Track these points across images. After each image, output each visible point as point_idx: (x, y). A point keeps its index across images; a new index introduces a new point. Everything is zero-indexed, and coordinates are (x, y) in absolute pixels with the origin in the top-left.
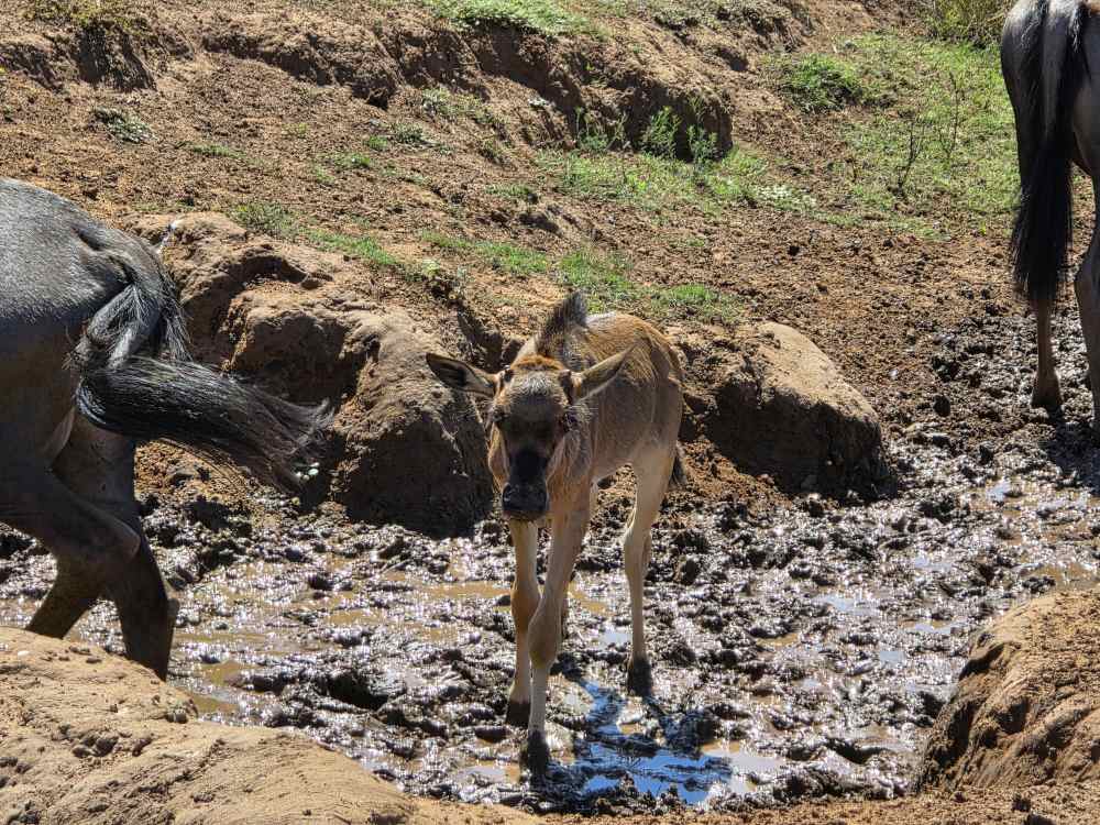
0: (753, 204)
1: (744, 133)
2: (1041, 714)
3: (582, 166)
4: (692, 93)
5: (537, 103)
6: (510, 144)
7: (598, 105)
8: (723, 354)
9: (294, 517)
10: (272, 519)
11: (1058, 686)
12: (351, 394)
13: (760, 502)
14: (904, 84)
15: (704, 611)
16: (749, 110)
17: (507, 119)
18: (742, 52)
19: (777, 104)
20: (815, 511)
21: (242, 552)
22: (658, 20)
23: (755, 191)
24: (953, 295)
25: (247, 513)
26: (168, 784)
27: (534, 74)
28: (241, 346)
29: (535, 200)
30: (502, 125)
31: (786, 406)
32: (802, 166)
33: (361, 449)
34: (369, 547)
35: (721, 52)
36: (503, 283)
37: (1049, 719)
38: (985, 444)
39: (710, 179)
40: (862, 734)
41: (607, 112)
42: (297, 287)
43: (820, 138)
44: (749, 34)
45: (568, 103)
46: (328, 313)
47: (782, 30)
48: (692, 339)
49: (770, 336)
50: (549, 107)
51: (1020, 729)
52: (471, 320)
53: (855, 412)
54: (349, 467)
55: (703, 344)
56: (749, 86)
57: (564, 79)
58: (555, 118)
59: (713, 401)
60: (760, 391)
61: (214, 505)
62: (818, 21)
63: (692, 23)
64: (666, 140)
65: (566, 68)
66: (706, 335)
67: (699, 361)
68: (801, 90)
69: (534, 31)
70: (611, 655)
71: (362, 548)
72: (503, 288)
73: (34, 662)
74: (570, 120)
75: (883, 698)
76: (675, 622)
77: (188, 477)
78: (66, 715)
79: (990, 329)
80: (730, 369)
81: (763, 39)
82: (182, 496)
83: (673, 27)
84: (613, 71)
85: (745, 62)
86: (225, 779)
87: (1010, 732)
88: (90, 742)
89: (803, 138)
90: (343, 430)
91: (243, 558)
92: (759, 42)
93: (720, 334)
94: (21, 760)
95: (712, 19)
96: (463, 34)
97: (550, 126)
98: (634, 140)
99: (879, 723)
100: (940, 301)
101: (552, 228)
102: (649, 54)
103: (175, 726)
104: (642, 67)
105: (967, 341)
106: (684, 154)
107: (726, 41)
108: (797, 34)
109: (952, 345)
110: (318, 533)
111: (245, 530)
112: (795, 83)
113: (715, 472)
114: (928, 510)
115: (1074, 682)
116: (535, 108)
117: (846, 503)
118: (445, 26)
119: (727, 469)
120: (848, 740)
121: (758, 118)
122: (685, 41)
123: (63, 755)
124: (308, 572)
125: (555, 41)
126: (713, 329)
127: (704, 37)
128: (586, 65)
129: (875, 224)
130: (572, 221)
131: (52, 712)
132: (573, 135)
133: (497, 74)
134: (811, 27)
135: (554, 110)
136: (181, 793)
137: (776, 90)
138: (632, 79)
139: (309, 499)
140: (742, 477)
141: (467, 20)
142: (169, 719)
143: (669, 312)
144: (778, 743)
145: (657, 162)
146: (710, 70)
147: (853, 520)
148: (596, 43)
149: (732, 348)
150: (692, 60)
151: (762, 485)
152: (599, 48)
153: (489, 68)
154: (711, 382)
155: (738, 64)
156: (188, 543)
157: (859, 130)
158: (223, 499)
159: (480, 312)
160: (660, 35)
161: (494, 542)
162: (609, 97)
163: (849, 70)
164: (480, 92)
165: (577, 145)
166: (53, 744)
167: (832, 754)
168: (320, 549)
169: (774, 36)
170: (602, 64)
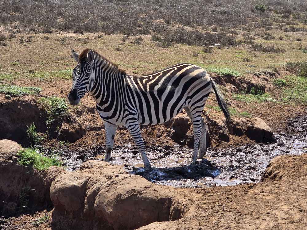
0: (266, 101)
1: (267, 91)
2: (273, 173)
3: (239, 96)
4: (258, 85)
5: (233, 87)
6: (228, 93)
7: (243, 87)
8: (248, 122)
9: (180, 148)
10: (177, 148)
11: (276, 168)
12: (190, 129)
13: (253, 144)
14: (293, 83)
15: (237, 160)
16: (268, 87)
17: (228, 89)
18: (268, 78)
19: (273, 86)
20: (261, 145)
21: (171, 153)
22: (254, 74)
23: (267, 99)
24: (294, 113)
25: (173, 147)
26: (117, 183)
27: (233, 82)
28: (173, 123)
29: (228, 101)
30: (227, 90)
31: (258, 130)
32: (276, 95)
33: (190, 137)
34: (191, 152)
35: (264, 79)
36: (216, 112)
37: (274, 174)
38: (290, 135)
39: (260, 97)
40: (255, 177)
41: (245, 88)
42: (182, 114)
43: (279, 91)
44: (269, 76)
45: (238, 86)
46: (186, 117)
47: (275, 75)
48: (244, 120)
49: (256, 119)
50: (235, 87)
51: (271, 175)
52: (208, 118)
53: (269, 130)
54: (189, 140)
55: (245, 121)
56: (268, 84)
57: (238, 83)
58: (236, 89)
59: (247, 129)
60: (254, 128)
61: (168, 146)
62: (281, 74)
63: (260, 74)
64: (254, 92)
65: (238, 81)
66: (246, 119)
67: (245, 123)
68: (277, 84)
69: (234, 76)
70: (221, 166)
71: (190, 152)
72: (216, 113)
73: (104, 166)
74: (239, 89)
75: (261, 172)
76: (233, 162)
77: (165, 142)
78: (106, 173)
79: (298, 118)
80: (249, 124)
81: (272, 77)
82: (163, 145)
83: (257, 75)
84: (246, 82)
85: (268, 80)
86: (125, 182)
87: (270, 176)
88: (109, 177)
89: (276, 91)
90: (188, 135)
91: (171, 154)
92: (271, 77)
93: (248, 119)
94: (99, 180)
95: (263, 74)
96: (222, 77)
97: (235, 90)
98: (248, 92)
99: (258, 175)
100: (291, 114)
101: (230, 105)
102: (253, 79)
103: (122, 174)
104: (250, 81)
105: (294, 120)
106: (256, 94)
107: (265, 77)
108: (277, 76)
109: (291, 121)
110: (184, 150)
111: (173, 150)
112: (276, 83)
113: (246, 140)
114: (279, 145)
115: (279, 168)
116: (233, 88)
117: (267, 144)
118: (219, 76)
119: (248, 139)
120: (253, 178)
121: (269, 88)
122: (259, 77)
123: (105, 179)
124: (180, 156)
125: (237, 77)
126: (247, 118)
127: (262, 77)
128: (242, 81)
129: (285, 103)
130: (234, 104)
131: (104, 173)
132: (239, 91)
133: (228, 83)
134: (280, 75)
135: (236, 88)
136: (119, 184)
137: (273, 84)
138: (249, 83)
139: (183, 145)
140: (250, 140)
141: (223, 75)
142: (121, 174)
143: (241, 116)
144: (242, 179)
145: (252, 95)
146: (262, 81)
147: (267, 146)
148: (244, 78)
149: (250, 121)
150: (259, 80)
151: (253, 142)
152: (244, 79)
153: (226, 82)
154: (246, 126)
155: (267, 80)
156: (163, 152)
157: (285, 90)
158: (169, 145)
159: (210, 117)
160: (255, 76)
161: (210, 151)
162: (245, 86)
163: (284, 81)
164: (225, 86)
165: (240, 93)
166: (104, 177)
167: (250, 180)
168: (183, 152)
169: (273, 76)
170: (245, 81)
